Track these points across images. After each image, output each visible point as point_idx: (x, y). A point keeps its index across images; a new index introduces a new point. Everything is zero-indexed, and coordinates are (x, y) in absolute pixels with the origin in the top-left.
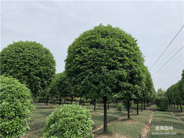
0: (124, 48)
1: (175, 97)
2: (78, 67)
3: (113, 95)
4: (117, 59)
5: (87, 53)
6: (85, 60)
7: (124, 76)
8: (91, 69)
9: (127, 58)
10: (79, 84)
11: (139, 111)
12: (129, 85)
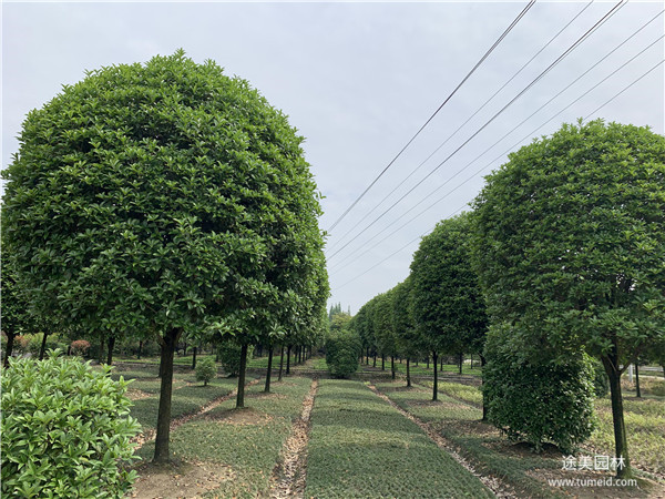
0: (264, 157)
1: (381, 333)
2: (72, 205)
3: (207, 325)
4: (235, 194)
5: (117, 153)
6: (108, 183)
7: (254, 256)
8: (131, 222)
9: (271, 197)
10: (69, 276)
11: (272, 380)
12: (267, 288)
